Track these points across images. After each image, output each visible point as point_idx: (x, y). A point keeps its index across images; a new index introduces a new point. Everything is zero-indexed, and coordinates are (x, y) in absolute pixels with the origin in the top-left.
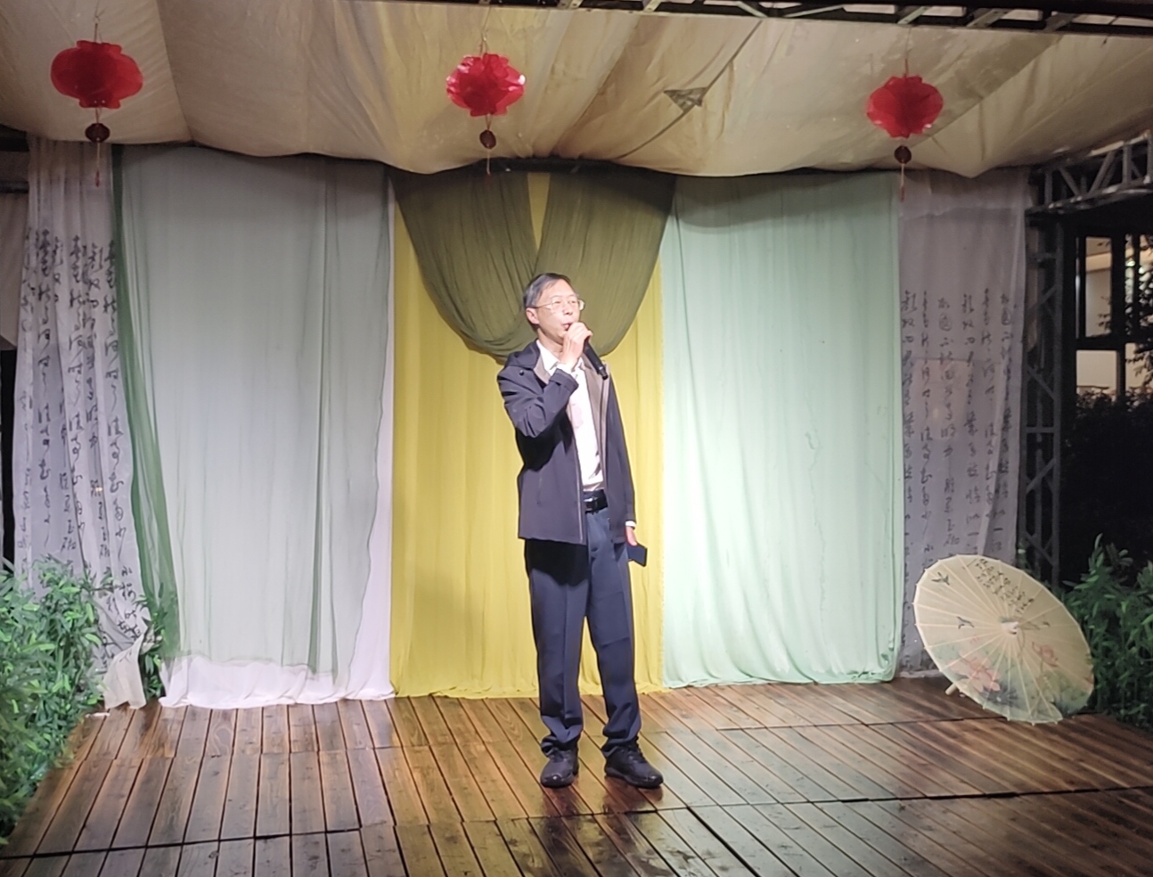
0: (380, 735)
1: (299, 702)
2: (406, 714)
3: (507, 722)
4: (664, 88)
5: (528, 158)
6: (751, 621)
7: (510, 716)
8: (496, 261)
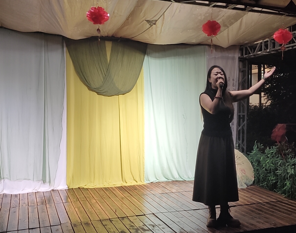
0: (64, 199)
1: (39, 191)
2: (72, 193)
3: (101, 194)
4: (145, 19)
5: (105, 37)
6: (168, 165)
7: (102, 192)
8: (96, 66)
